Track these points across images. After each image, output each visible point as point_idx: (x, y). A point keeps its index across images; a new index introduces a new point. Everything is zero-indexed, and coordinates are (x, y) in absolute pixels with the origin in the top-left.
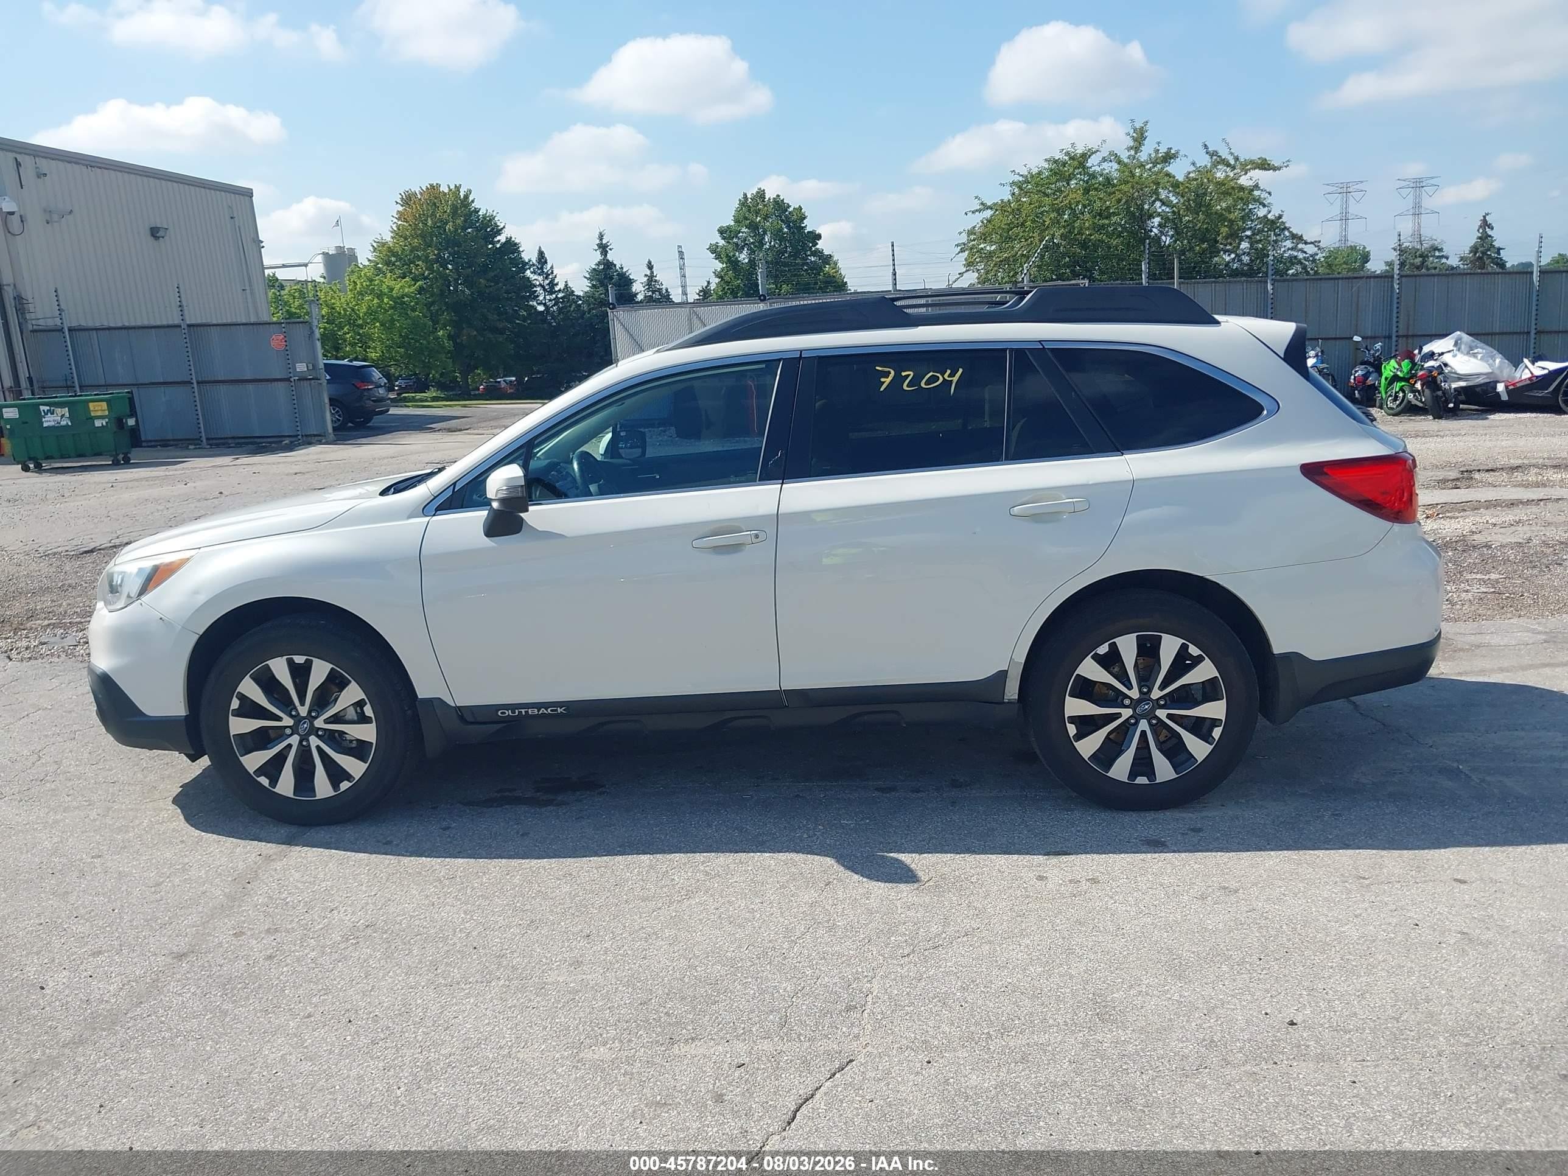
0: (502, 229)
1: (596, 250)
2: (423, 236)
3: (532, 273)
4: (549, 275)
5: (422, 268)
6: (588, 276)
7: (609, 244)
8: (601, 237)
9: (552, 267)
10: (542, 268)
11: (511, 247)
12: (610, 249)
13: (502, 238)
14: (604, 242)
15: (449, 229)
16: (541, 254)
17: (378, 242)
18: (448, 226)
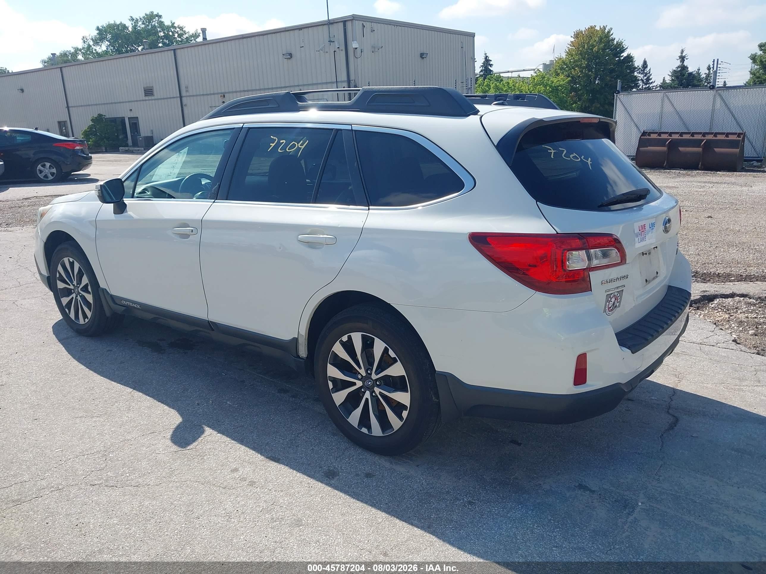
0: (626, 49)
1: (678, 60)
2: (581, 54)
3: (637, 73)
4: (648, 74)
5: (577, 71)
6: (670, 74)
7: (686, 56)
8: (682, 52)
9: (650, 70)
10: (644, 70)
11: (629, 58)
12: (687, 59)
13: (625, 54)
14: (684, 55)
15: (595, 50)
16: (645, 63)
17: (558, 58)
18: (595, 49)
